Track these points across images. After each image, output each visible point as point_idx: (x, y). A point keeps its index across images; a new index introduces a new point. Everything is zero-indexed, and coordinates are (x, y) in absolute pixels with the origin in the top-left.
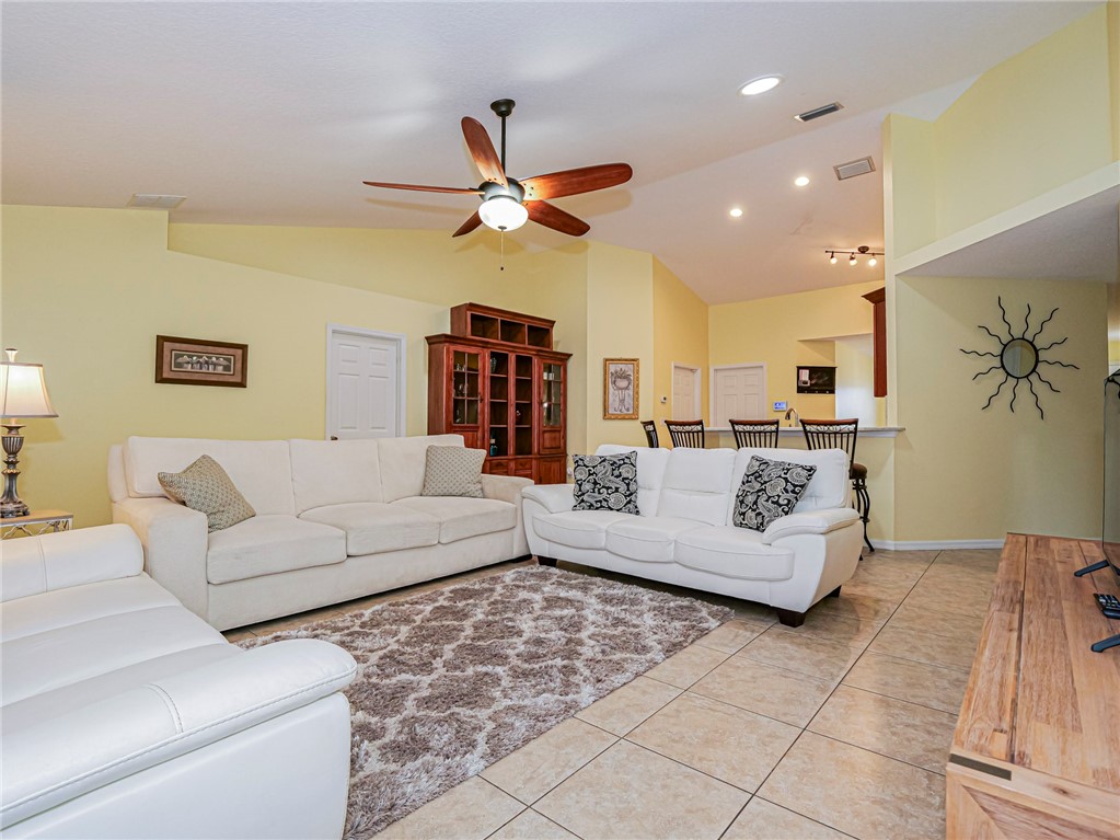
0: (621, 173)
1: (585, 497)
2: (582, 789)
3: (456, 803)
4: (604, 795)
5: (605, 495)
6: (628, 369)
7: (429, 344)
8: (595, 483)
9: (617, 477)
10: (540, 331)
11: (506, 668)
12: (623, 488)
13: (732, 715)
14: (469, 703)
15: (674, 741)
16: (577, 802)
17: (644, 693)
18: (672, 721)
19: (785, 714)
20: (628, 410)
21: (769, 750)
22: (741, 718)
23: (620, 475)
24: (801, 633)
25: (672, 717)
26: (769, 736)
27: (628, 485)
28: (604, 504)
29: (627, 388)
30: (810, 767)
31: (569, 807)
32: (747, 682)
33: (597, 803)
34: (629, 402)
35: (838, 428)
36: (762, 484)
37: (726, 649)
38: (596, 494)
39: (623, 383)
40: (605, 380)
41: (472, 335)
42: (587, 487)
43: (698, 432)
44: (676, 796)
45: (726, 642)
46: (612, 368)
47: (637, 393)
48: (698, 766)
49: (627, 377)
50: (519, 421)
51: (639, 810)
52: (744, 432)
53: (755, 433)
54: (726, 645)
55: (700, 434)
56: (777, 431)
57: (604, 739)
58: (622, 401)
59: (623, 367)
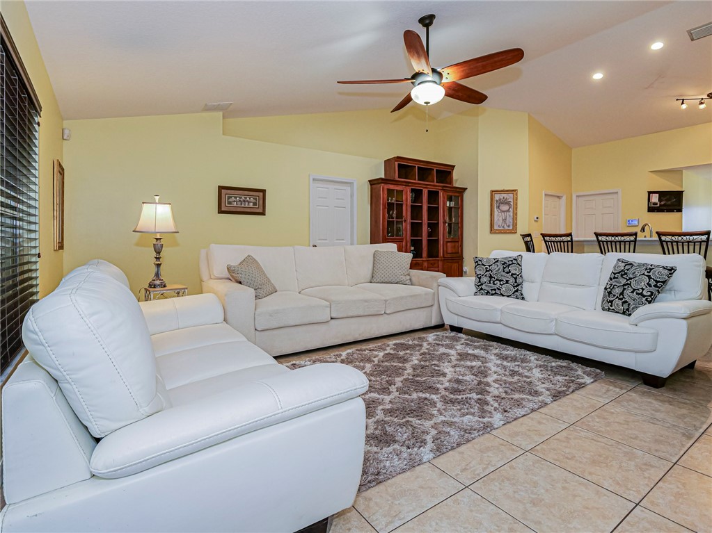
0: (515, 55)
1: (483, 287)
2: (503, 481)
3: (417, 477)
4: (519, 487)
5: (498, 285)
6: (510, 197)
7: (371, 185)
8: (491, 277)
9: (507, 273)
10: (445, 173)
11: (439, 396)
12: (512, 281)
13: (612, 445)
14: (417, 416)
15: (567, 458)
16: (501, 489)
17: (540, 423)
18: (564, 444)
19: (656, 451)
20: (509, 226)
21: (646, 475)
22: (620, 449)
23: (509, 272)
24: (663, 392)
25: (564, 442)
26: (645, 464)
27: (516, 279)
28: (498, 291)
29: (508, 211)
30: (683, 491)
31: (496, 491)
32: (621, 424)
33: (515, 492)
34: (510, 220)
35: (691, 238)
36: (627, 280)
37: (600, 399)
38: (492, 285)
39: (505, 208)
40: (492, 205)
41: (399, 178)
42: (484, 279)
43: (568, 242)
44: (575, 496)
45: (600, 394)
46: (497, 197)
47: (515, 214)
48: (589, 478)
49: (508, 203)
50: (430, 235)
51: (547, 501)
52: (607, 242)
53: (615, 242)
54: (600, 396)
55: (570, 243)
56: (635, 241)
57: (513, 450)
58: (504, 220)
59: (505, 196)
